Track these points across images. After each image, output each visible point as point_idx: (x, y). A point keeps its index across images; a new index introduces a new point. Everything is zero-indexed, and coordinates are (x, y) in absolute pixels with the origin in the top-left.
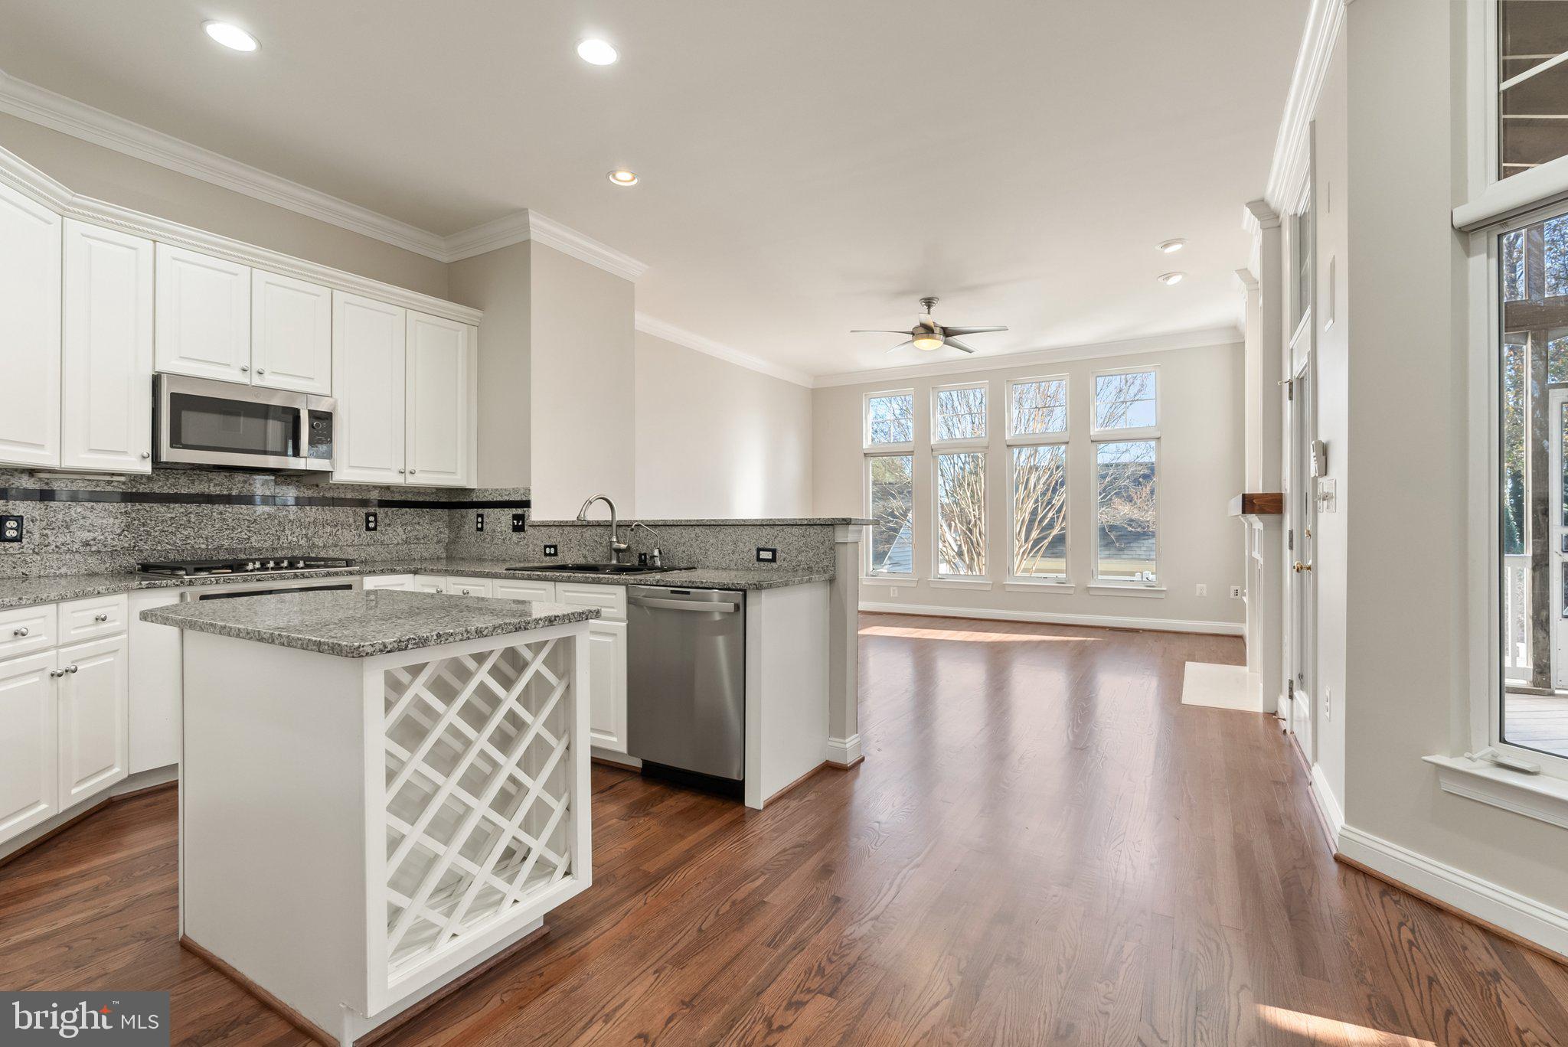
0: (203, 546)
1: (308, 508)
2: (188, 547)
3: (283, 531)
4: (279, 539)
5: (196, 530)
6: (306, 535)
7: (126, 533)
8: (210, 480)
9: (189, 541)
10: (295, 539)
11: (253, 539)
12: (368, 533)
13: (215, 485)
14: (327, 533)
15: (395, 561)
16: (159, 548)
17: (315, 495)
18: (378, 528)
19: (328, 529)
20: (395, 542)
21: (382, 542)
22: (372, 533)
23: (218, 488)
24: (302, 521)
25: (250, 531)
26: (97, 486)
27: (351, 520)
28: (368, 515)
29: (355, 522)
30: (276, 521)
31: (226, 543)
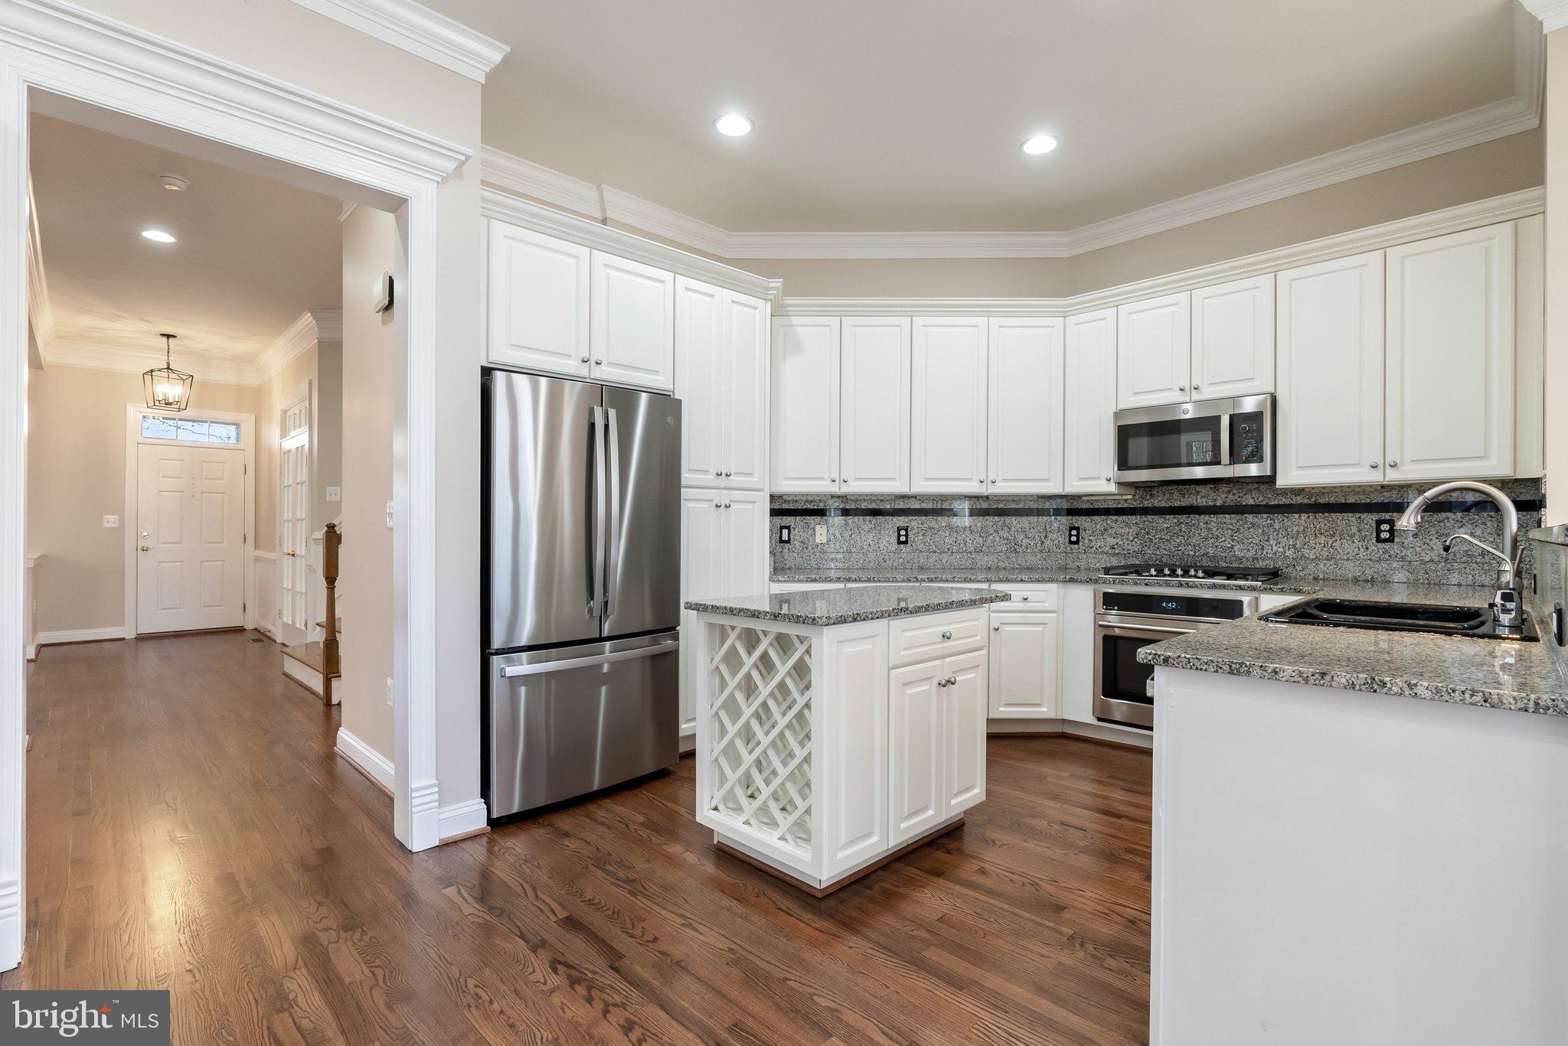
0: (1192, 553)
1: (1296, 516)
2: (1180, 553)
3: (1268, 540)
4: (1263, 549)
5: (1186, 538)
6: (1294, 546)
7: (1136, 539)
8: (1198, 493)
9: (1180, 548)
10: (1281, 550)
11: (1236, 549)
12: (1380, 545)
13: (1202, 497)
14: (1320, 544)
15: (1422, 583)
16: (1158, 553)
17: (1306, 501)
18: (1396, 539)
19: (1322, 540)
20: (1427, 558)
21: (1402, 557)
22: (1387, 546)
23: (1204, 500)
24: (1289, 530)
25: (1233, 540)
26: (1119, 503)
27: (1354, 529)
28: (1379, 523)
29: (1360, 531)
30: (1260, 531)
31: (1211, 551)
